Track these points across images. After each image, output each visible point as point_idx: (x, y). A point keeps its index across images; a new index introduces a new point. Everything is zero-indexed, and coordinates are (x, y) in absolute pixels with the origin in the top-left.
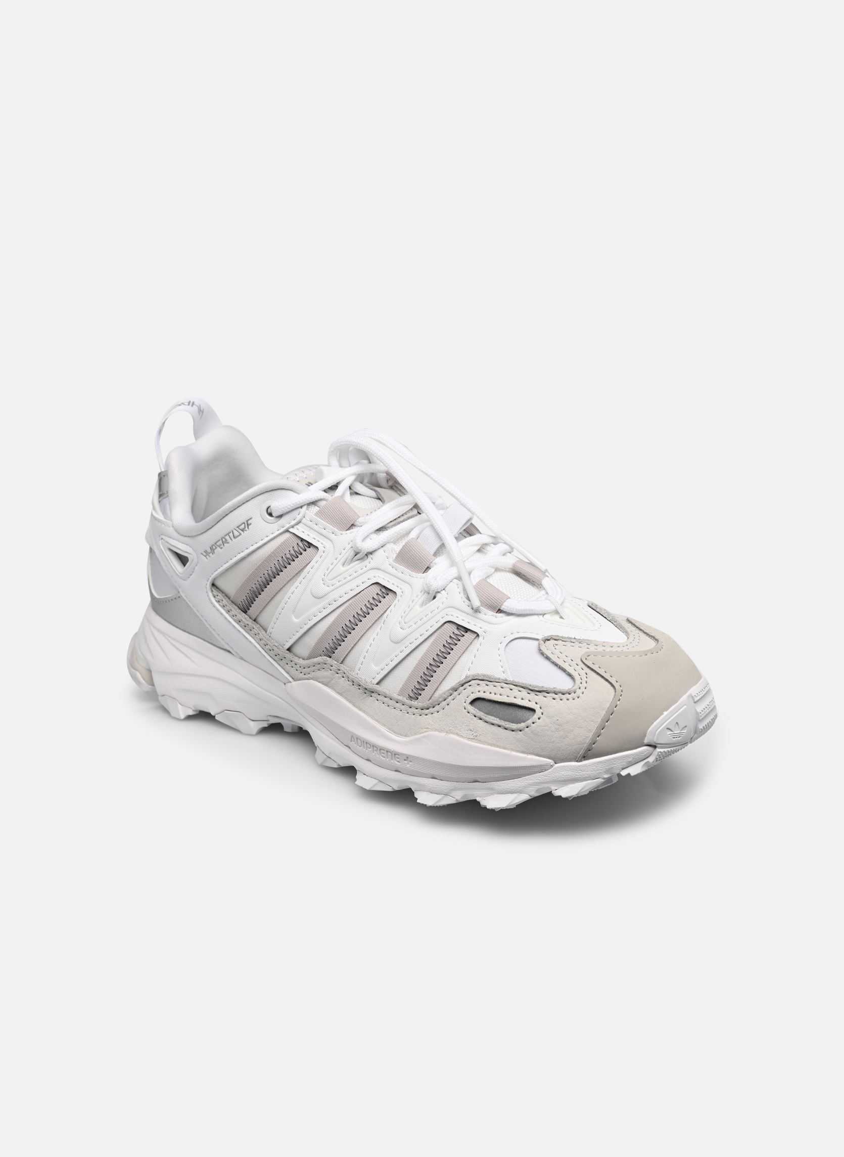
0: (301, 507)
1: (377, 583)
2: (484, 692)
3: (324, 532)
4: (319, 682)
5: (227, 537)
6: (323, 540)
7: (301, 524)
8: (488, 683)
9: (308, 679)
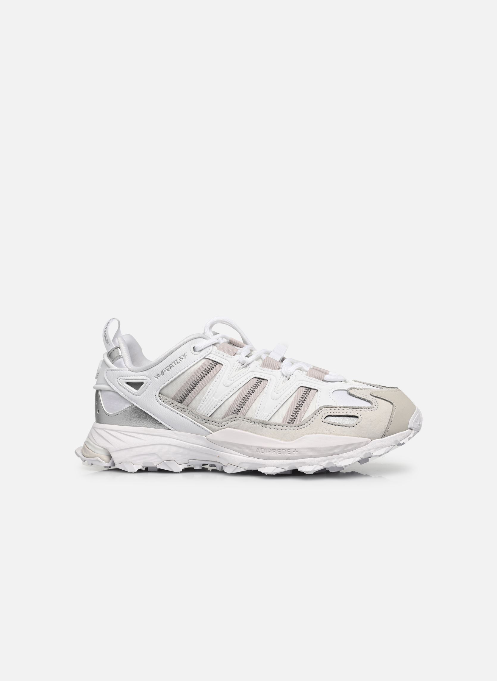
0: (210, 346)
1: (255, 378)
2: (330, 413)
3: (223, 356)
4: (232, 428)
5: (173, 364)
6: (223, 360)
7: (211, 354)
8: (331, 408)
9: (224, 428)
